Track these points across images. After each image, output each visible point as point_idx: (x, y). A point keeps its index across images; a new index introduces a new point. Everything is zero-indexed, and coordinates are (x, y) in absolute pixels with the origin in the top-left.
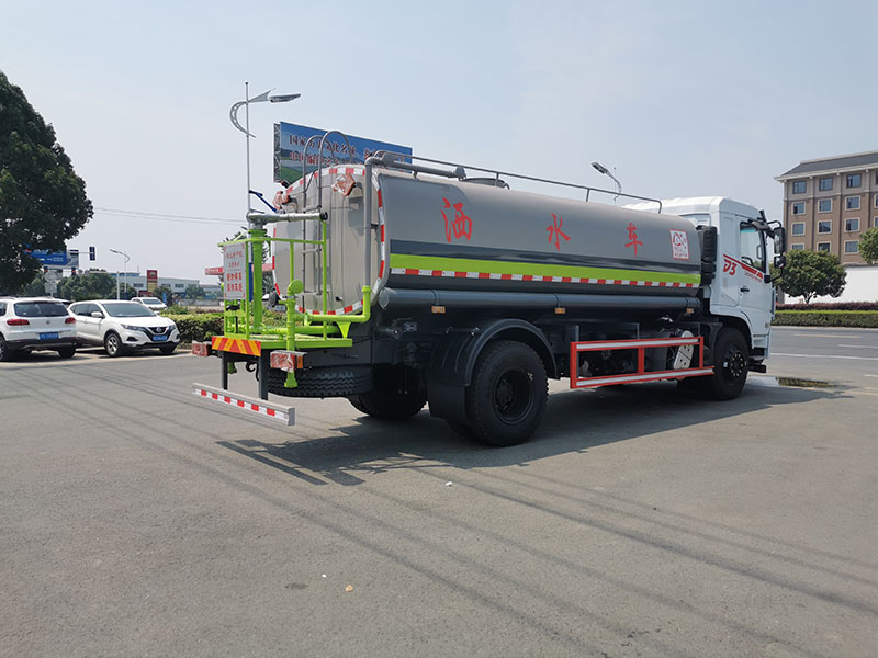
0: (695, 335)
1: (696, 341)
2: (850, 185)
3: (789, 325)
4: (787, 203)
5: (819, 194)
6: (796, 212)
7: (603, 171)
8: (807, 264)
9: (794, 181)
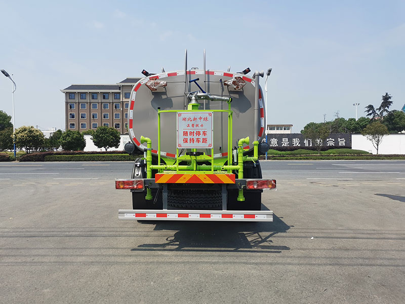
2: (93, 98)
3: (109, 161)
4: (67, 103)
5: (81, 101)
6: (71, 108)
7: (7, 75)
8: (107, 133)
9: (70, 93)
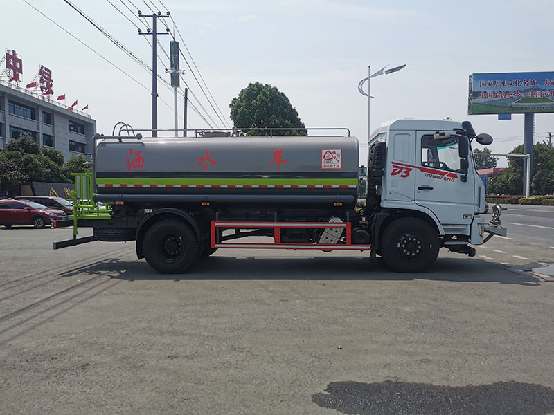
0: (344, 222)
1: (345, 225)
